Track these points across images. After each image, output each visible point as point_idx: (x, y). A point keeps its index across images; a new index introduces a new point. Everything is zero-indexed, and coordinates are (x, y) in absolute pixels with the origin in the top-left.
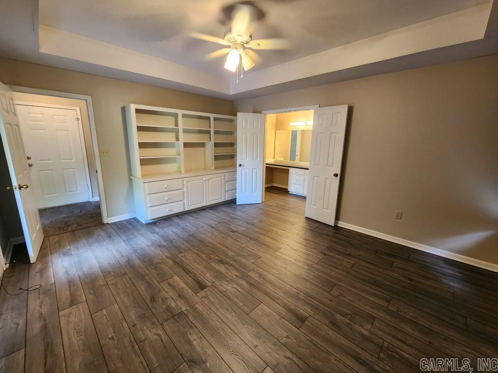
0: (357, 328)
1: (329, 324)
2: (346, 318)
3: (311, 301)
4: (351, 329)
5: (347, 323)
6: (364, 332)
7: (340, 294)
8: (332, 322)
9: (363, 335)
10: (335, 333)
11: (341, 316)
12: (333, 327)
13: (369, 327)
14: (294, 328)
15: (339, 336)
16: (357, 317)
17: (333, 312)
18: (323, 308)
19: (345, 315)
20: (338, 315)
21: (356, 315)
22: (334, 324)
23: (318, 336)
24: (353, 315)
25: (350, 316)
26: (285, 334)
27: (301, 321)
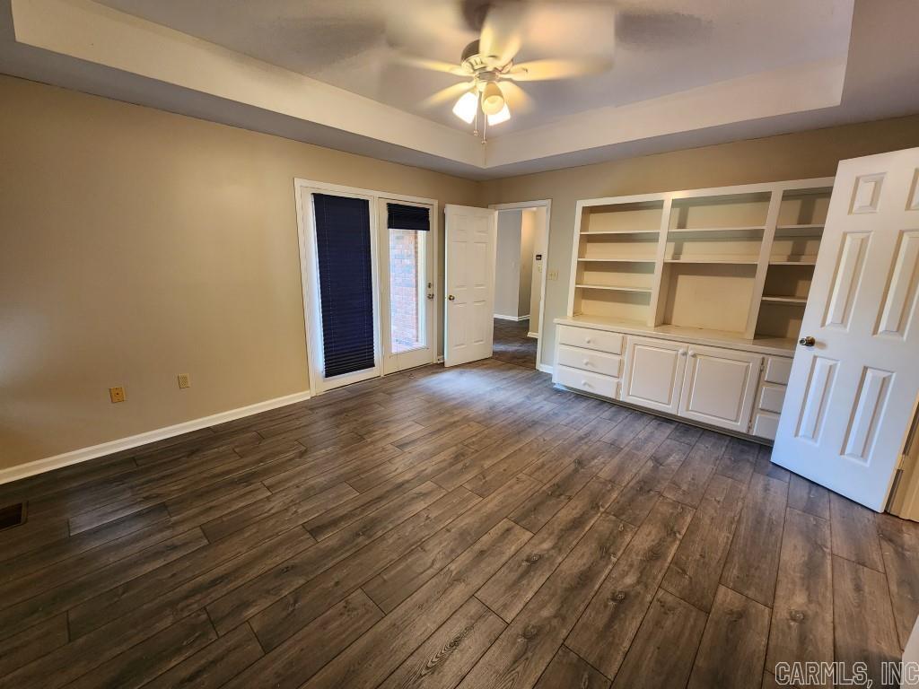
0: (265, 603)
1: (292, 562)
2: (290, 593)
3: (348, 550)
4: (268, 592)
5: (281, 590)
6: (252, 611)
7: (351, 606)
8: (293, 567)
9: (247, 605)
10: (272, 566)
11: (298, 586)
12: (285, 565)
13: (256, 626)
14: (306, 520)
15: (266, 569)
16: (284, 614)
17: (312, 577)
18: (325, 565)
19: (297, 595)
20: (302, 581)
21: (289, 615)
22: (288, 570)
23: (280, 544)
24: (291, 609)
25: (292, 602)
26: (300, 511)
27: (312, 530)
